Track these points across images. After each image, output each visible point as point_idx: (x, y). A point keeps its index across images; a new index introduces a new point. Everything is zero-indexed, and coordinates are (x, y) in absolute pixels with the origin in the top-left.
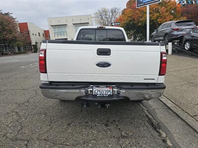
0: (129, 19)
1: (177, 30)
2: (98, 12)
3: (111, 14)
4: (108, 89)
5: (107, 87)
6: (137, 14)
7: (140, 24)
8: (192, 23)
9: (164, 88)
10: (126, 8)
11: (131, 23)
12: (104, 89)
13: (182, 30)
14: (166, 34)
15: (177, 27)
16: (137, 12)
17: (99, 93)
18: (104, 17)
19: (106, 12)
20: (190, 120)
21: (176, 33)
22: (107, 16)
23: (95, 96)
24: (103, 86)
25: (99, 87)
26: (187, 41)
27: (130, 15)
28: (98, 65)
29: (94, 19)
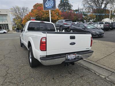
0: (37, 15)
1: (66, 24)
2: (13, 8)
3: (22, 11)
4: (74, 55)
5: (73, 54)
6: (41, 13)
7: (43, 19)
8: (71, 21)
9: (93, 52)
10: (33, 8)
11: (38, 18)
12: (72, 56)
13: (68, 24)
14: (61, 26)
15: (66, 23)
16: (41, 12)
17: (70, 58)
18: (17, 12)
19: (18, 9)
20: (96, 64)
21: (65, 25)
22: (20, 12)
23: (69, 60)
24: (72, 54)
25: (70, 55)
26: (71, 29)
27: (37, 13)
28: (71, 44)
29: (10, 12)
